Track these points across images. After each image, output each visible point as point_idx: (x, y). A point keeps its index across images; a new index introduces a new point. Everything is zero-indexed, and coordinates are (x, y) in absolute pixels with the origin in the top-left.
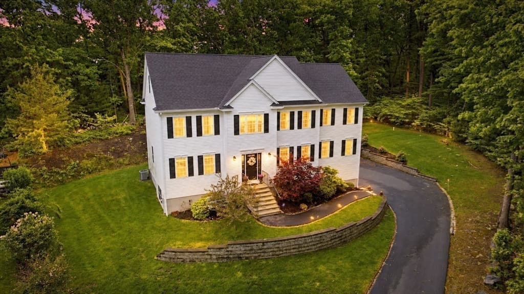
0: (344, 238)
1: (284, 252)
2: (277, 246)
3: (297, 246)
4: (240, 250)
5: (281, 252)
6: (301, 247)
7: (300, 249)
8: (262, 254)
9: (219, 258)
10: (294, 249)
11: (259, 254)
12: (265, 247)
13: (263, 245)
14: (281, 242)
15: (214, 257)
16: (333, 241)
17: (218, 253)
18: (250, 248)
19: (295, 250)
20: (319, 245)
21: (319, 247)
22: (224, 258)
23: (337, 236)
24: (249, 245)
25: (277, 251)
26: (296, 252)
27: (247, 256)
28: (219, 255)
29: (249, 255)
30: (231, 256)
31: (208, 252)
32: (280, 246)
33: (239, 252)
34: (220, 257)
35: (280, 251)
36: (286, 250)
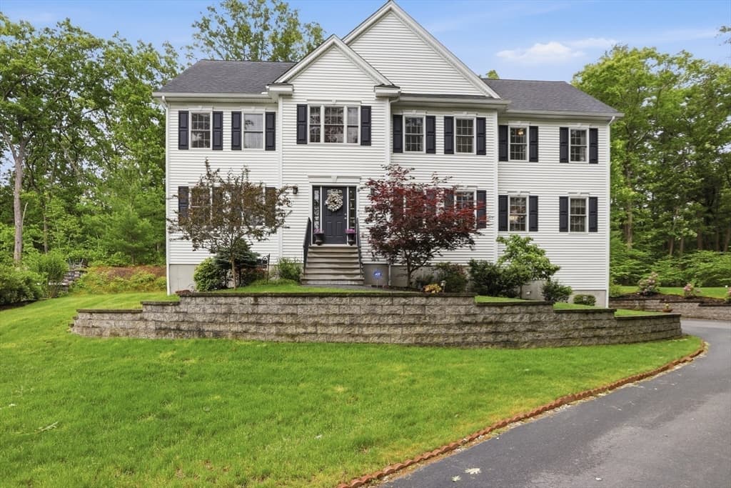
0: (507, 334)
1: (310, 329)
2: (290, 310)
3: (347, 320)
4: (204, 312)
5: (301, 330)
6: (360, 325)
7: (356, 330)
8: (253, 329)
9: (160, 329)
10: (339, 324)
11: (244, 327)
12: (261, 309)
13: (256, 304)
14: (300, 300)
15: (152, 326)
16: (466, 329)
17: (160, 317)
18: (223, 309)
19: (340, 330)
20: (418, 329)
21: (419, 335)
22: (170, 330)
23: (480, 319)
24: (223, 300)
25: (291, 324)
26: (341, 335)
27: (217, 328)
28: (162, 322)
29: (222, 328)
30: (184, 327)
31: (141, 312)
32: (300, 310)
33: (200, 318)
34: (163, 325)
35: (298, 324)
36: (315, 324)
